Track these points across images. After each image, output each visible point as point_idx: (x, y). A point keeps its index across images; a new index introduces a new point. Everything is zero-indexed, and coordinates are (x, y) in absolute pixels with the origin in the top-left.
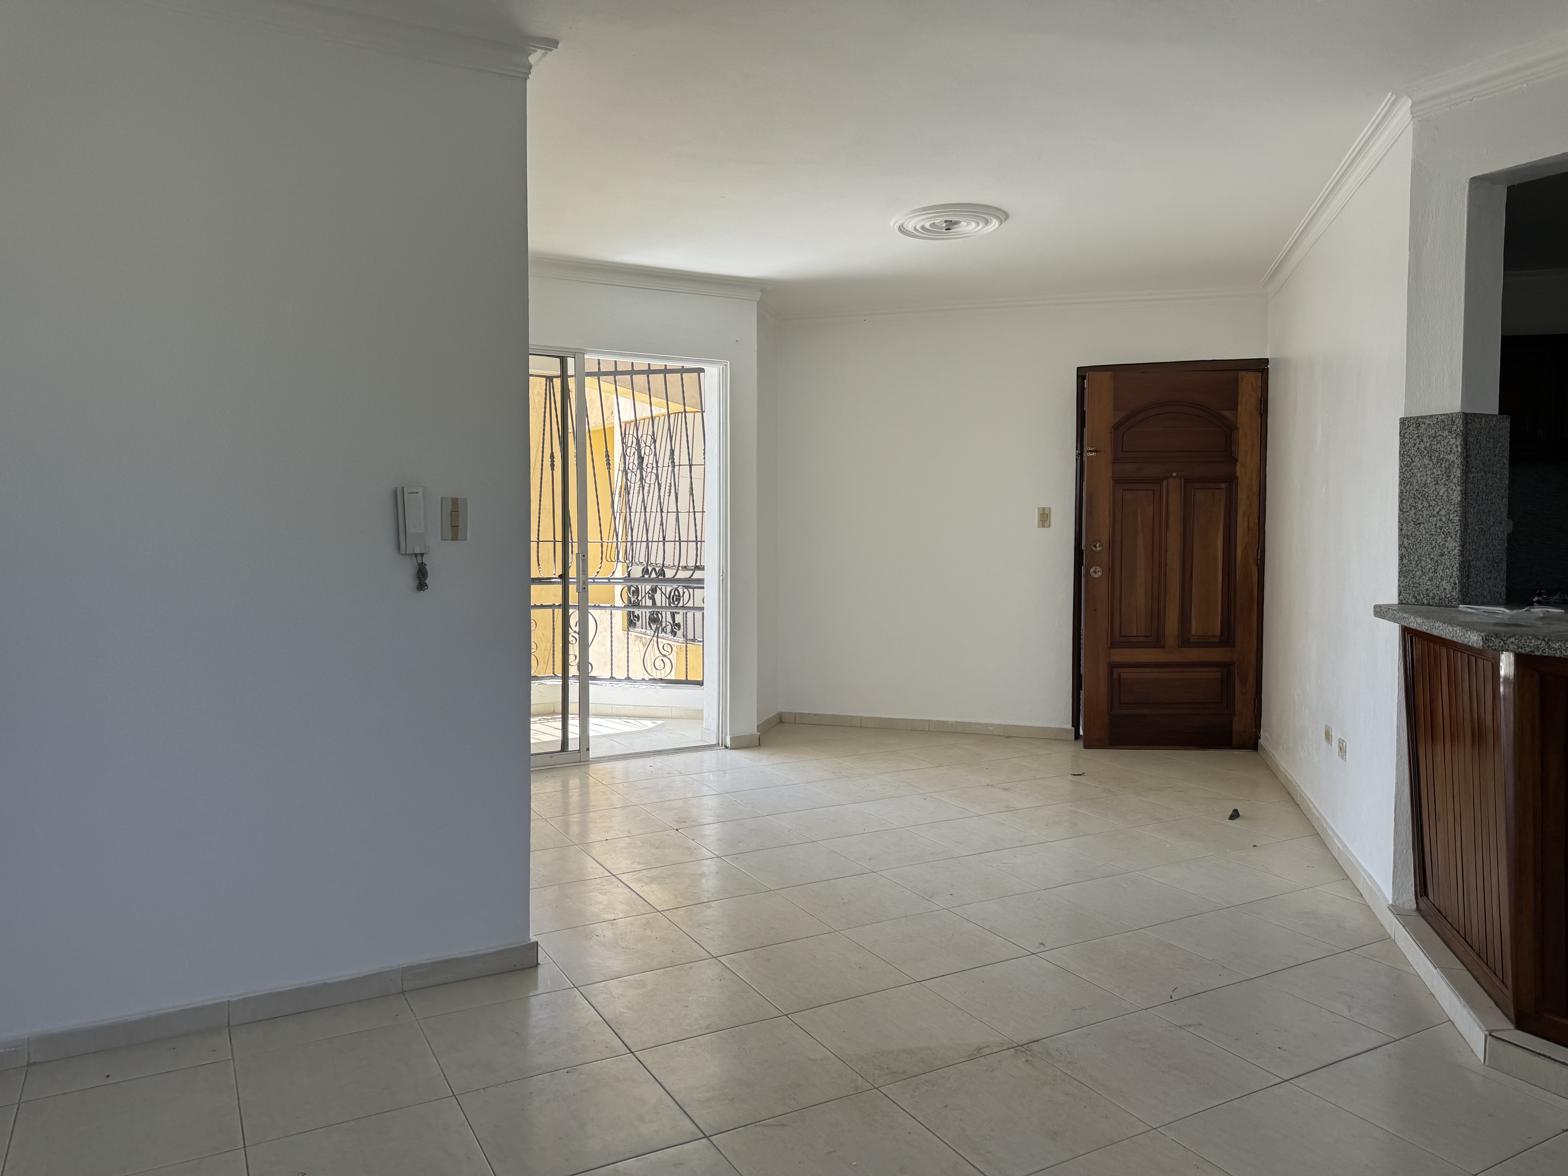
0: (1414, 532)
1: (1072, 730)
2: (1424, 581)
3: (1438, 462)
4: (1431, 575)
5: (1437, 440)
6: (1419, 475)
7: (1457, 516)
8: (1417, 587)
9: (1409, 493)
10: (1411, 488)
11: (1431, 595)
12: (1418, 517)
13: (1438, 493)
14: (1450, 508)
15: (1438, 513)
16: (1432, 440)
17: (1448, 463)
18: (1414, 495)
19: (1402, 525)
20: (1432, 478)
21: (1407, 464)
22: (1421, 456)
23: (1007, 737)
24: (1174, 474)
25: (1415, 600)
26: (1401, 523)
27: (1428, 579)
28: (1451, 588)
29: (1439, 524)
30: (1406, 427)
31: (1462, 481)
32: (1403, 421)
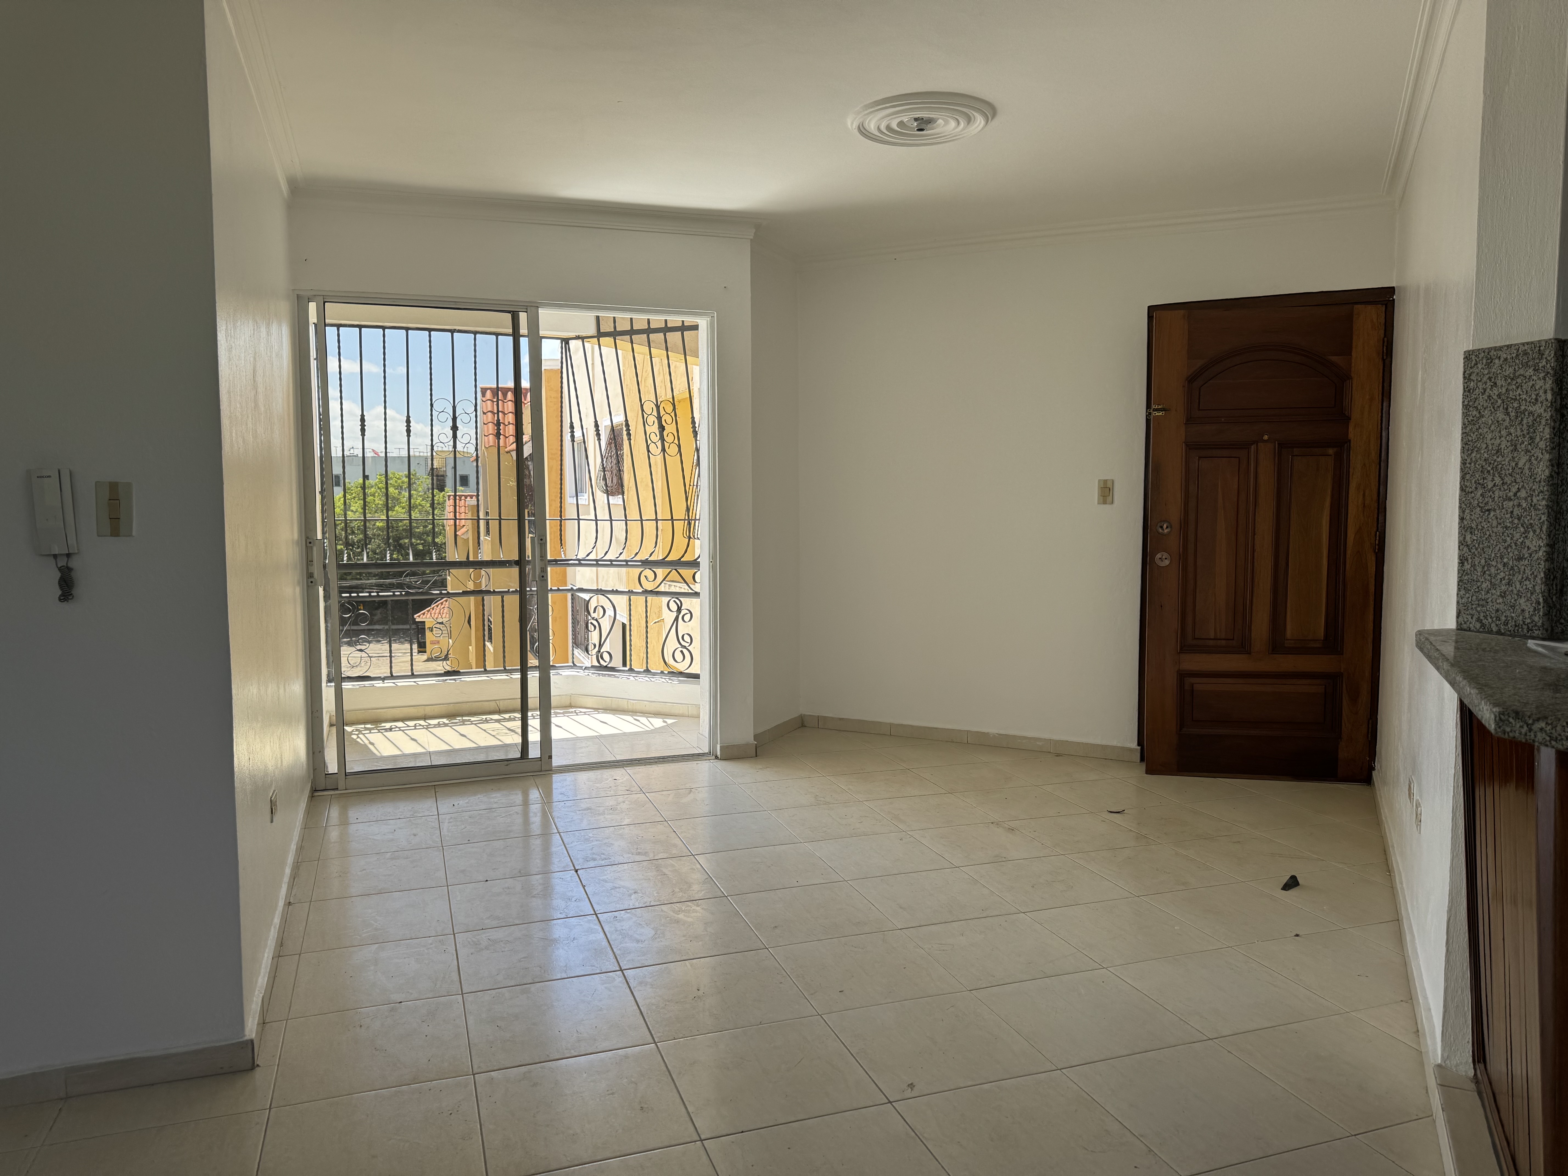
0: (1481, 522)
1: (1137, 749)
2: (1493, 597)
3: (1517, 417)
4: (1503, 588)
5: (1517, 383)
6: (1490, 436)
7: (1543, 499)
8: (1483, 606)
9: (1475, 464)
10: (1478, 456)
11: (1503, 618)
12: (1486, 499)
13: (1517, 464)
14: (1534, 487)
15: (1515, 494)
16: (1509, 383)
17: (1531, 417)
18: (1482, 467)
19: (1464, 512)
20: (1508, 441)
21: (1472, 420)
22: (1494, 408)
23: (1058, 755)
24: (1266, 437)
25: (1480, 625)
26: (1462, 510)
27: (1499, 594)
28: (1532, 609)
29: (1517, 511)
30: (1473, 365)
31: (1552, 445)
32: (1469, 356)
